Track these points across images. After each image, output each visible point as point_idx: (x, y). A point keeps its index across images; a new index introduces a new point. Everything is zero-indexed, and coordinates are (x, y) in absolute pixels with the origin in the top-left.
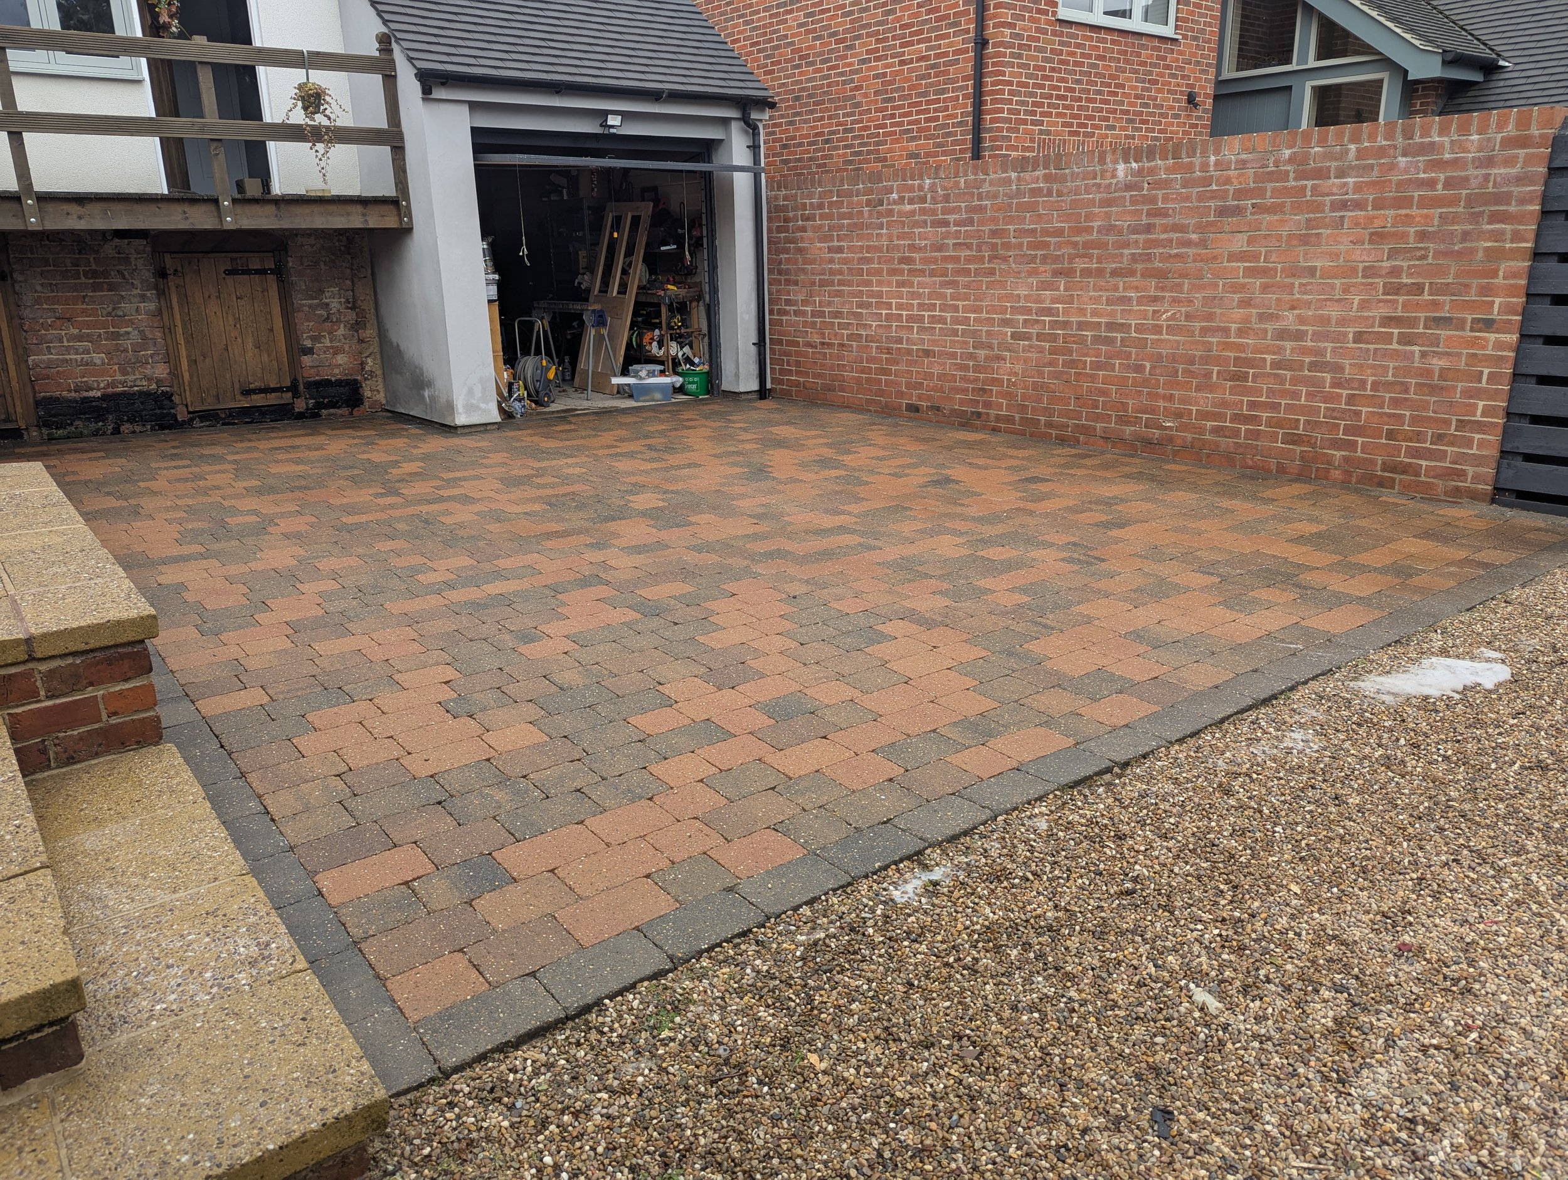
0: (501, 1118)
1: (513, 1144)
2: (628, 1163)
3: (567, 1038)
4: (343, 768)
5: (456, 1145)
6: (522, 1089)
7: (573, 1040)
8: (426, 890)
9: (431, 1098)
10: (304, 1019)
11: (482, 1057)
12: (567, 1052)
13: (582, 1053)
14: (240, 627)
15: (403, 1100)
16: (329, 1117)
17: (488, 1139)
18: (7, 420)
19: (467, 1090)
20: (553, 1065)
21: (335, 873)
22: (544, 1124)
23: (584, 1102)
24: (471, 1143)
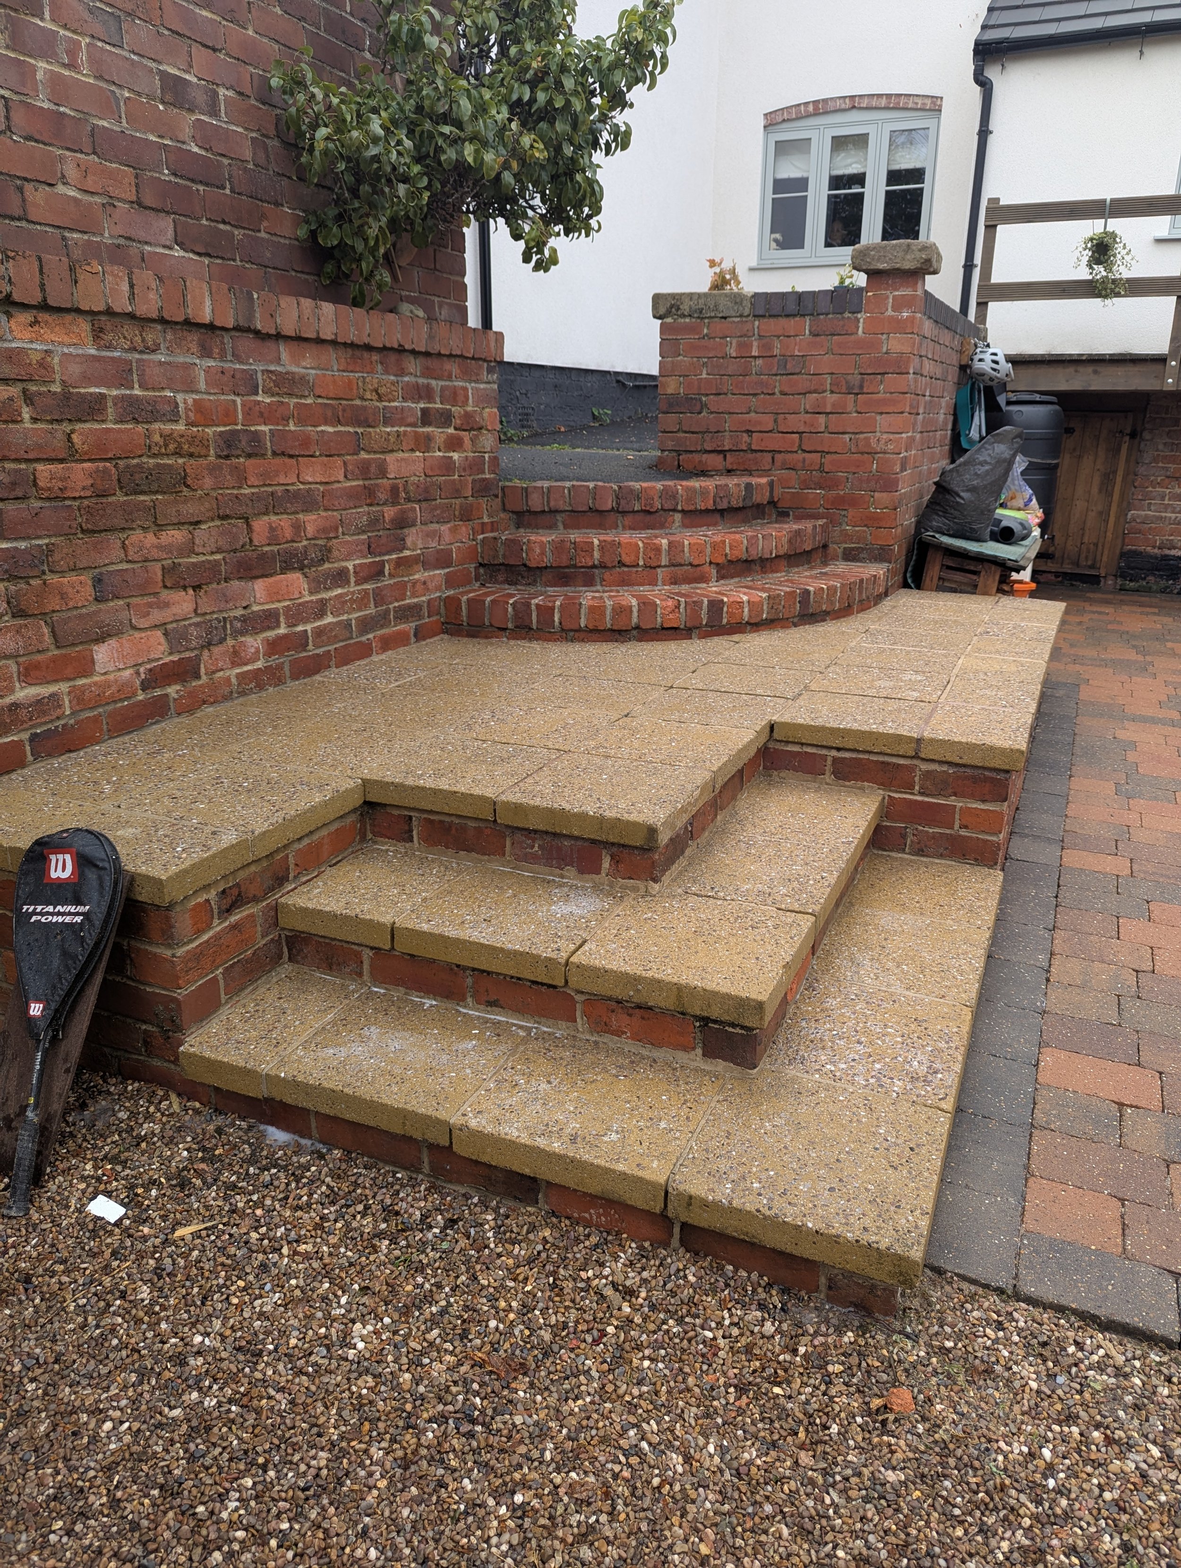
0: (1034, 1376)
1: (1026, 1408)
2: (1126, 1537)
3: (1161, 1364)
4: (1147, 966)
5: (977, 1362)
6: (1074, 1370)
7: (1165, 1371)
8: (1135, 1123)
9: (986, 1304)
10: (912, 1149)
11: (1060, 1309)
12: (1149, 1376)
13: (1166, 1392)
14: (1156, 798)
15: (965, 1286)
16: (866, 1238)
17: (1008, 1382)
18: (1092, 567)
19: (1021, 1324)
20: (1126, 1376)
21: (1063, 1055)
22: (1070, 1418)
23: (1129, 1438)
24: (988, 1372)
